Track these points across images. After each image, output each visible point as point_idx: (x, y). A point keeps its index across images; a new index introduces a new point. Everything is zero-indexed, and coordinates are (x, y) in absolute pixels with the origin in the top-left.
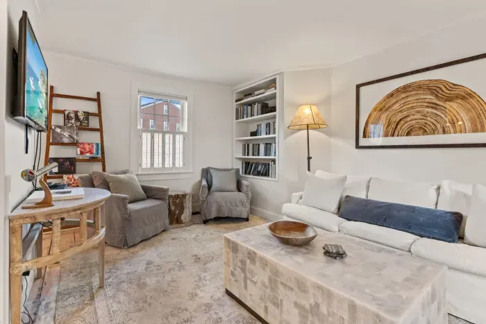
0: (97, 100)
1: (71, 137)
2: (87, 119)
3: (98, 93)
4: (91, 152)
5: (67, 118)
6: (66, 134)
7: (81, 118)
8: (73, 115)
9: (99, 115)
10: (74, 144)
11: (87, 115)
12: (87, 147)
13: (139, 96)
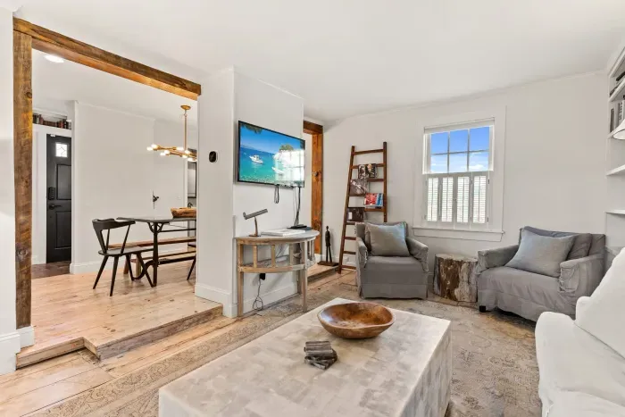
0: (384, 150)
1: (362, 188)
2: (373, 170)
3: (385, 144)
4: (374, 202)
5: (361, 172)
6: (359, 186)
7: (370, 170)
8: (364, 169)
9: (384, 165)
10: (363, 195)
11: (374, 166)
12: (372, 197)
13: (425, 137)
